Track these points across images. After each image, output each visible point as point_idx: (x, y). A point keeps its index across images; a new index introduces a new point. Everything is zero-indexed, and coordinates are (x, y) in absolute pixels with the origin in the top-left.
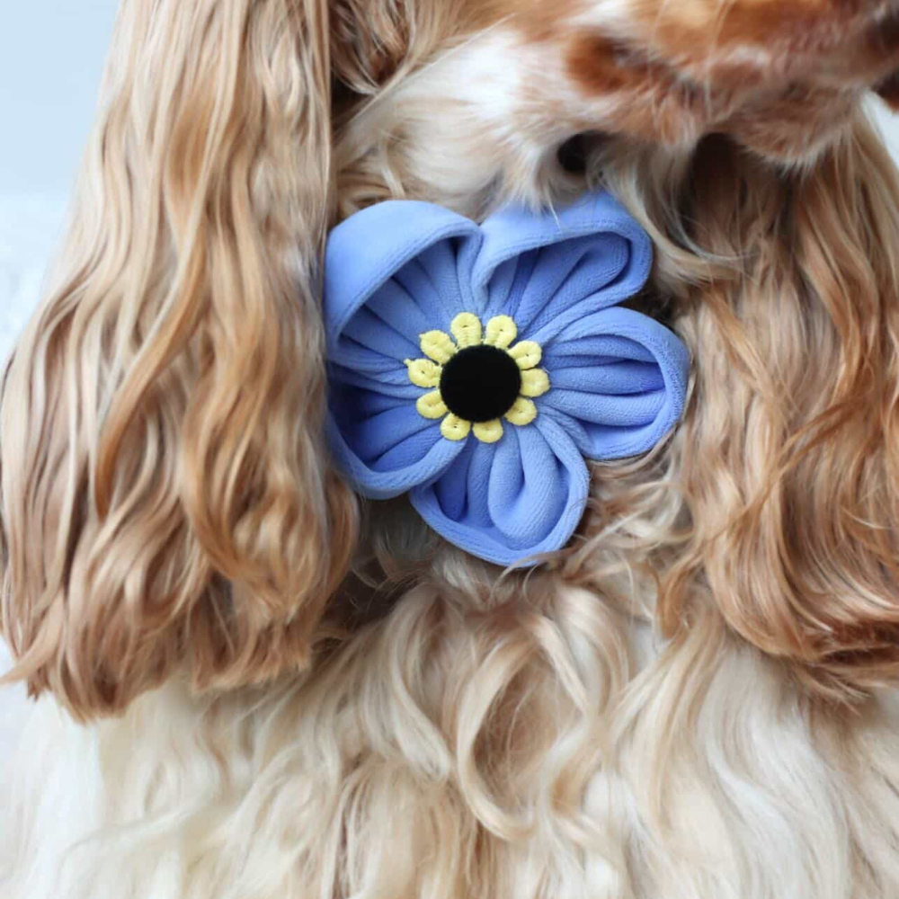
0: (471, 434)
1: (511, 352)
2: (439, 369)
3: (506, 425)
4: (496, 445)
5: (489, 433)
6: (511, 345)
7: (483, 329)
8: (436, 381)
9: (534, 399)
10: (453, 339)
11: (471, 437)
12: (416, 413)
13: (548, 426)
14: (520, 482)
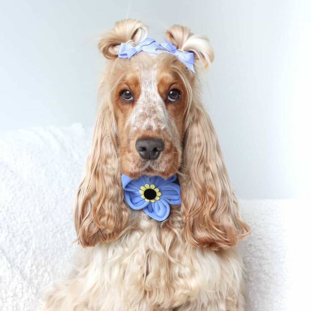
0: (150, 201)
1: (154, 190)
2: (144, 192)
3: (155, 200)
4: (155, 202)
5: (153, 201)
6: (154, 189)
7: (150, 186)
8: (143, 193)
9: (159, 196)
10: (145, 187)
11: (150, 202)
12: (141, 198)
13: (162, 200)
14: (159, 208)
